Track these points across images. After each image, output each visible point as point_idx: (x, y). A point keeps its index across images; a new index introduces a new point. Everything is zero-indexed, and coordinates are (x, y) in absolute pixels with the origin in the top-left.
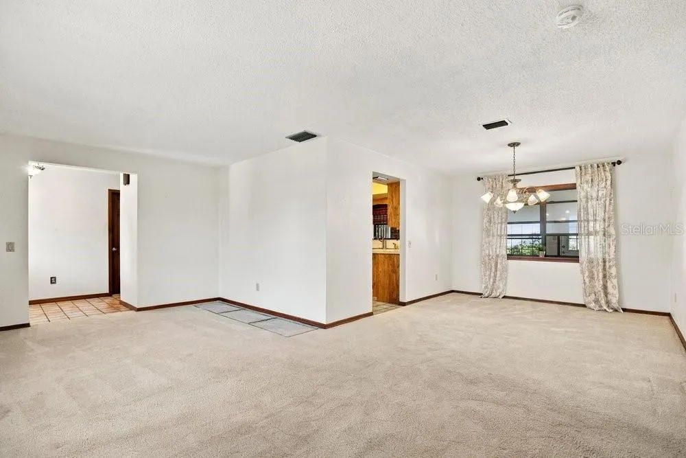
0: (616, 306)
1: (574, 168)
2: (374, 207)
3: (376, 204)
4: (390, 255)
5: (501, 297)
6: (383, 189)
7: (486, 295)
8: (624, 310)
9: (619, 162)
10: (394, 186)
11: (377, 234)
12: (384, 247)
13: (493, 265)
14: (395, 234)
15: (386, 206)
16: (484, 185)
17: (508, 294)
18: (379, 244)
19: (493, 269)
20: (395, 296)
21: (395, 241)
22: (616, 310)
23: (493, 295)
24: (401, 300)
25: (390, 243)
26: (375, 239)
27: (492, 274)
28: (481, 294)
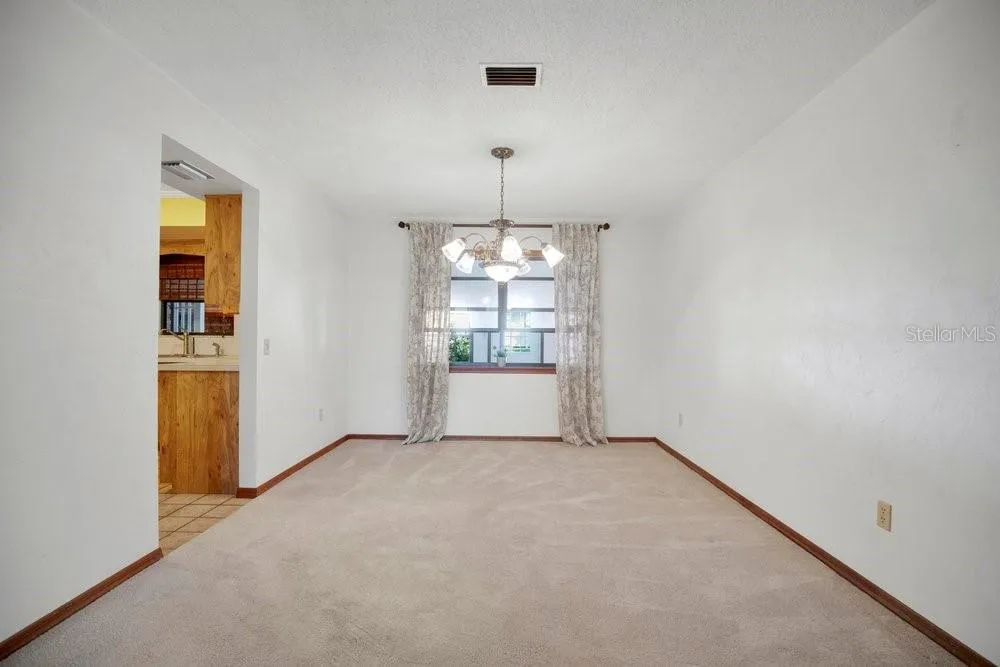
0: (600, 436)
1: (551, 226)
2: (165, 261)
3: (168, 251)
4: (212, 374)
5: (438, 439)
6: (193, 215)
7: (414, 439)
8: (610, 440)
9: (607, 226)
10: (226, 205)
11: (169, 322)
12: (190, 351)
13: (426, 383)
14: (221, 324)
15: (201, 259)
16: (412, 236)
17: (449, 432)
18: (174, 344)
19: (427, 390)
20: (225, 476)
21: (217, 339)
22: (600, 442)
23: (426, 437)
24: (245, 482)
25: (205, 344)
26: (165, 333)
27: (425, 400)
28: (404, 437)
